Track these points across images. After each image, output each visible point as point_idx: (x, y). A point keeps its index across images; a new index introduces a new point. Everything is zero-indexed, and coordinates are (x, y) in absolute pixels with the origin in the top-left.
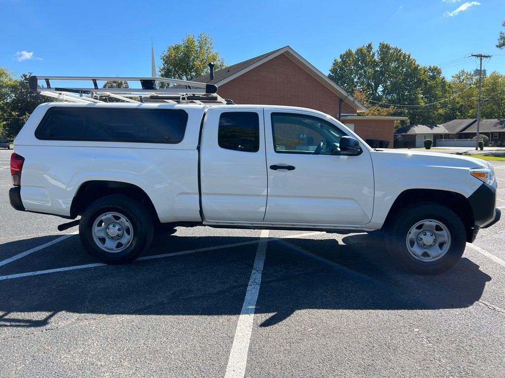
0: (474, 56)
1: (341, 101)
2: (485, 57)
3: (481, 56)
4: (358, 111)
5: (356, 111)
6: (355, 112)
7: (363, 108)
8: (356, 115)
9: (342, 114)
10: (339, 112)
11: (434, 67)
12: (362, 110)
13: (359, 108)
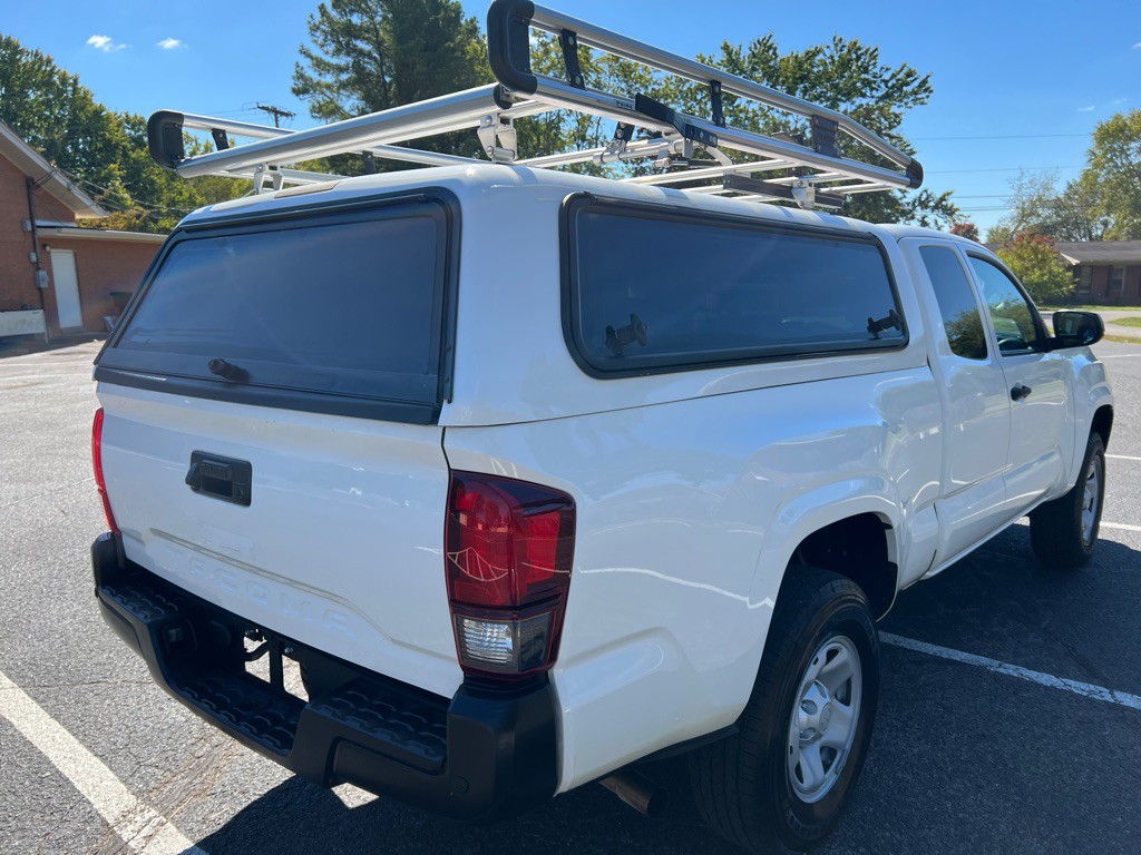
0: (263, 108)
1: (30, 184)
2: (283, 114)
3: (275, 112)
4: (78, 217)
5: (74, 216)
6: (72, 218)
7: (94, 208)
8: (74, 225)
9: (38, 223)
10: (27, 215)
11: (136, 117)
12: (93, 212)
13: (85, 209)
